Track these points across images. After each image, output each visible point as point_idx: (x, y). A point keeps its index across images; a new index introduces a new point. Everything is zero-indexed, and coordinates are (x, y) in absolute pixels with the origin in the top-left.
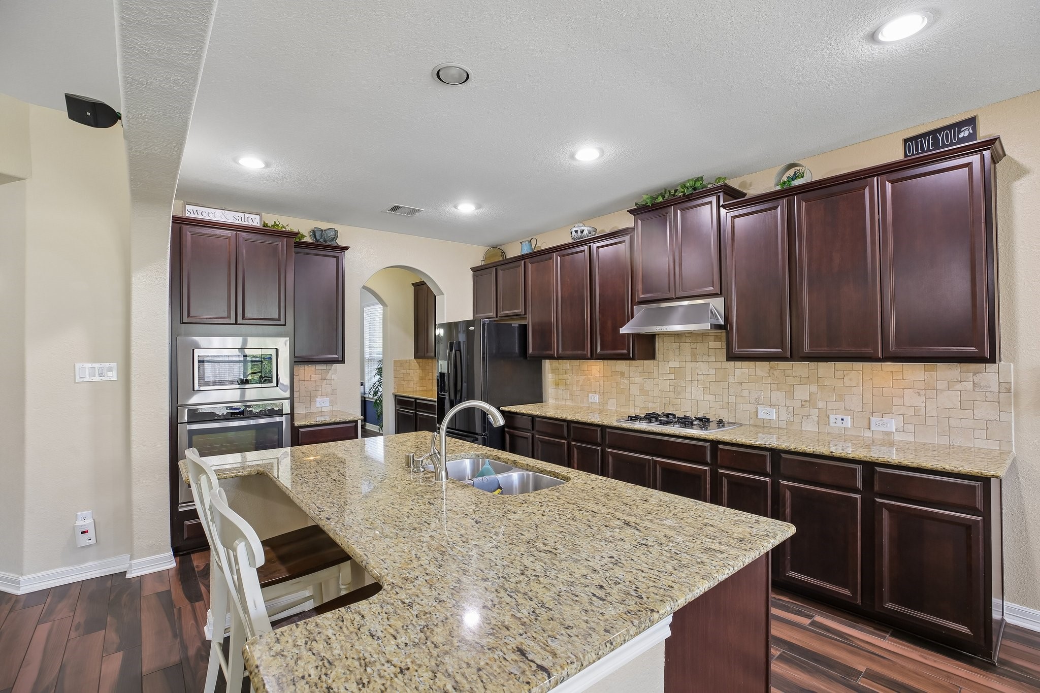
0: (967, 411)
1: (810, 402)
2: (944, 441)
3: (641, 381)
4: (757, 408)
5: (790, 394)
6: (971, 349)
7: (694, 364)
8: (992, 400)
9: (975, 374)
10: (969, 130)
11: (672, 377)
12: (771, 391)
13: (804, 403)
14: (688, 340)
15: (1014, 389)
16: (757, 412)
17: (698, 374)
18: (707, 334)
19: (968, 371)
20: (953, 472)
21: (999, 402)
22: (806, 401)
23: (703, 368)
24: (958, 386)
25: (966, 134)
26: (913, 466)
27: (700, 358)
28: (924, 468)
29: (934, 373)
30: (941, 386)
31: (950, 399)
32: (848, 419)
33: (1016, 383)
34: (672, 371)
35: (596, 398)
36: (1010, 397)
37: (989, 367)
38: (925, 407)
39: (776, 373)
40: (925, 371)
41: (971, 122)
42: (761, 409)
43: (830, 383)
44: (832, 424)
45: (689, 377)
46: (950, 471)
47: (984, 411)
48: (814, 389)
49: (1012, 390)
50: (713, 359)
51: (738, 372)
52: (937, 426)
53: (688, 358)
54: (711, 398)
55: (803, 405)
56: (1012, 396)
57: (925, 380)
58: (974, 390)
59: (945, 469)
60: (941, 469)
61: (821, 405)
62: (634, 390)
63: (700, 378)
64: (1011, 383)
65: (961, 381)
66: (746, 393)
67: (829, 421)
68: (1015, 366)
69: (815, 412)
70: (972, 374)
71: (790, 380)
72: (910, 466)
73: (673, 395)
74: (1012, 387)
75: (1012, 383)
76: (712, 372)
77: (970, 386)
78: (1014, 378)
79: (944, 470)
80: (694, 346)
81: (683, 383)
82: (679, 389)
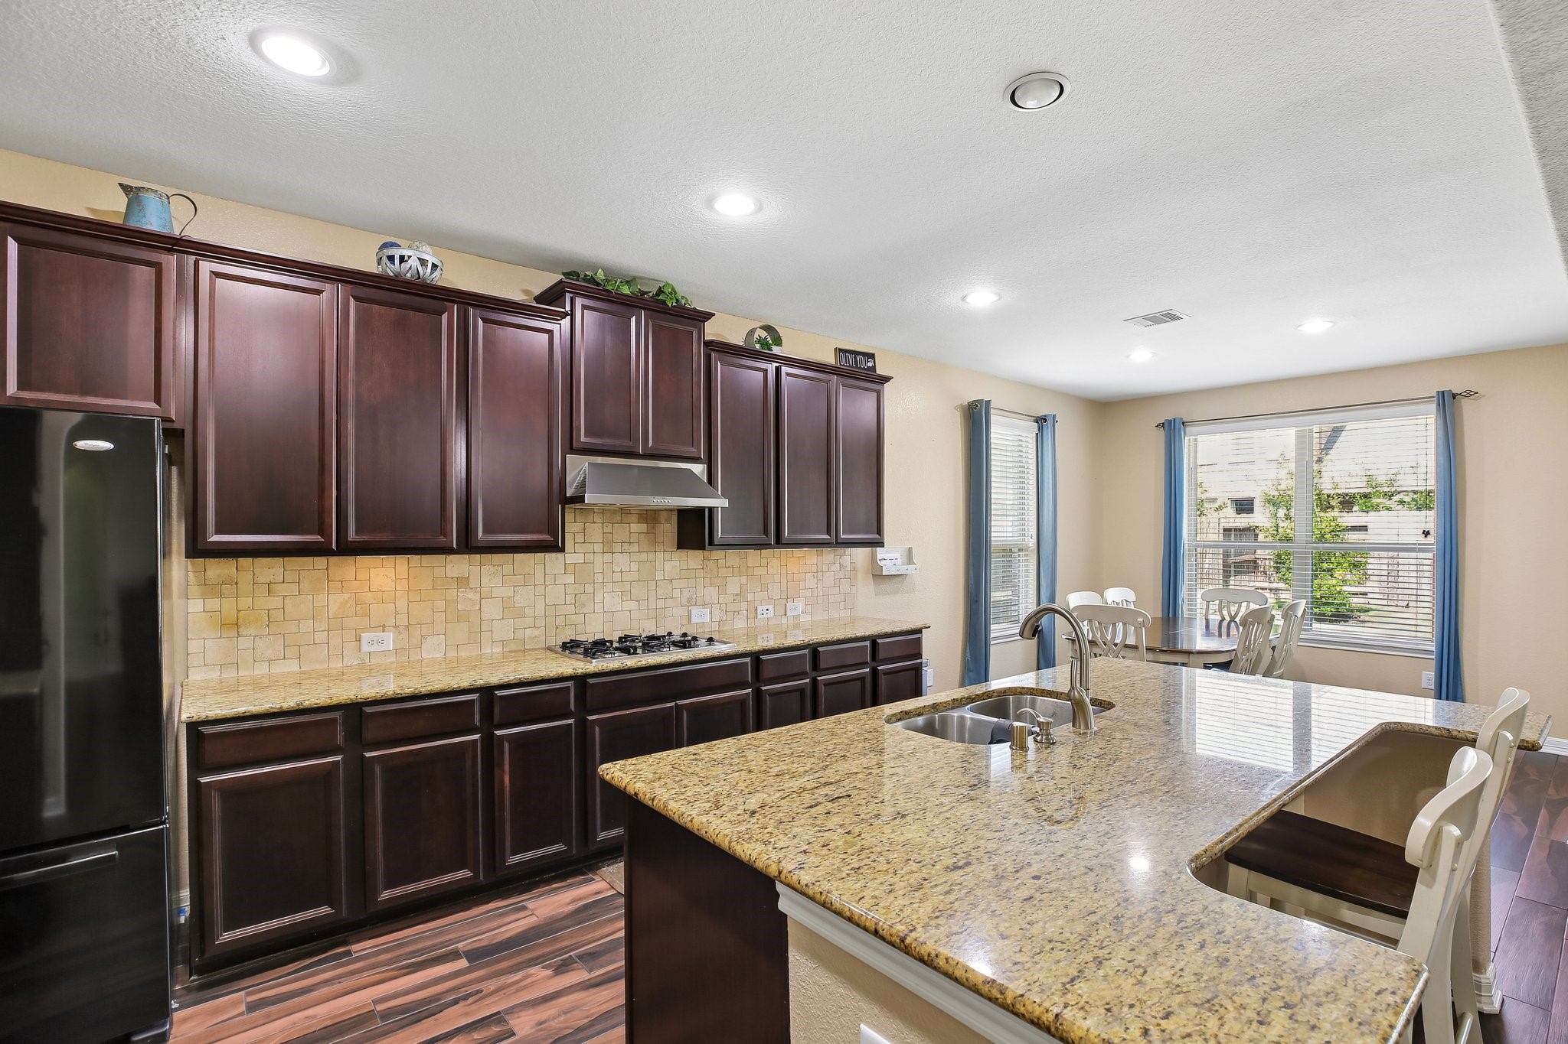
1: (740, 595)
3: (507, 592)
4: (690, 612)
5: (722, 590)
7: (608, 557)
10: (872, 362)
11: (570, 579)
12: (704, 587)
13: (735, 597)
14: (598, 519)
16: (689, 616)
17: (613, 572)
18: (628, 512)
22: (737, 595)
23: (621, 561)
27: (617, 547)
32: (771, 608)
34: (570, 569)
35: (389, 640)
39: (711, 564)
41: (872, 356)
42: (695, 611)
43: (758, 571)
44: (759, 616)
45: (599, 578)
48: (744, 579)
50: (635, 548)
51: (668, 565)
53: (598, 548)
54: (633, 605)
55: (734, 600)
61: (750, 597)
62: (491, 610)
63: (617, 577)
66: (677, 593)
67: (756, 614)
69: (744, 605)
71: (723, 572)
73: (572, 609)
76: (634, 567)
80: (608, 529)
81: (589, 588)
82: (583, 598)
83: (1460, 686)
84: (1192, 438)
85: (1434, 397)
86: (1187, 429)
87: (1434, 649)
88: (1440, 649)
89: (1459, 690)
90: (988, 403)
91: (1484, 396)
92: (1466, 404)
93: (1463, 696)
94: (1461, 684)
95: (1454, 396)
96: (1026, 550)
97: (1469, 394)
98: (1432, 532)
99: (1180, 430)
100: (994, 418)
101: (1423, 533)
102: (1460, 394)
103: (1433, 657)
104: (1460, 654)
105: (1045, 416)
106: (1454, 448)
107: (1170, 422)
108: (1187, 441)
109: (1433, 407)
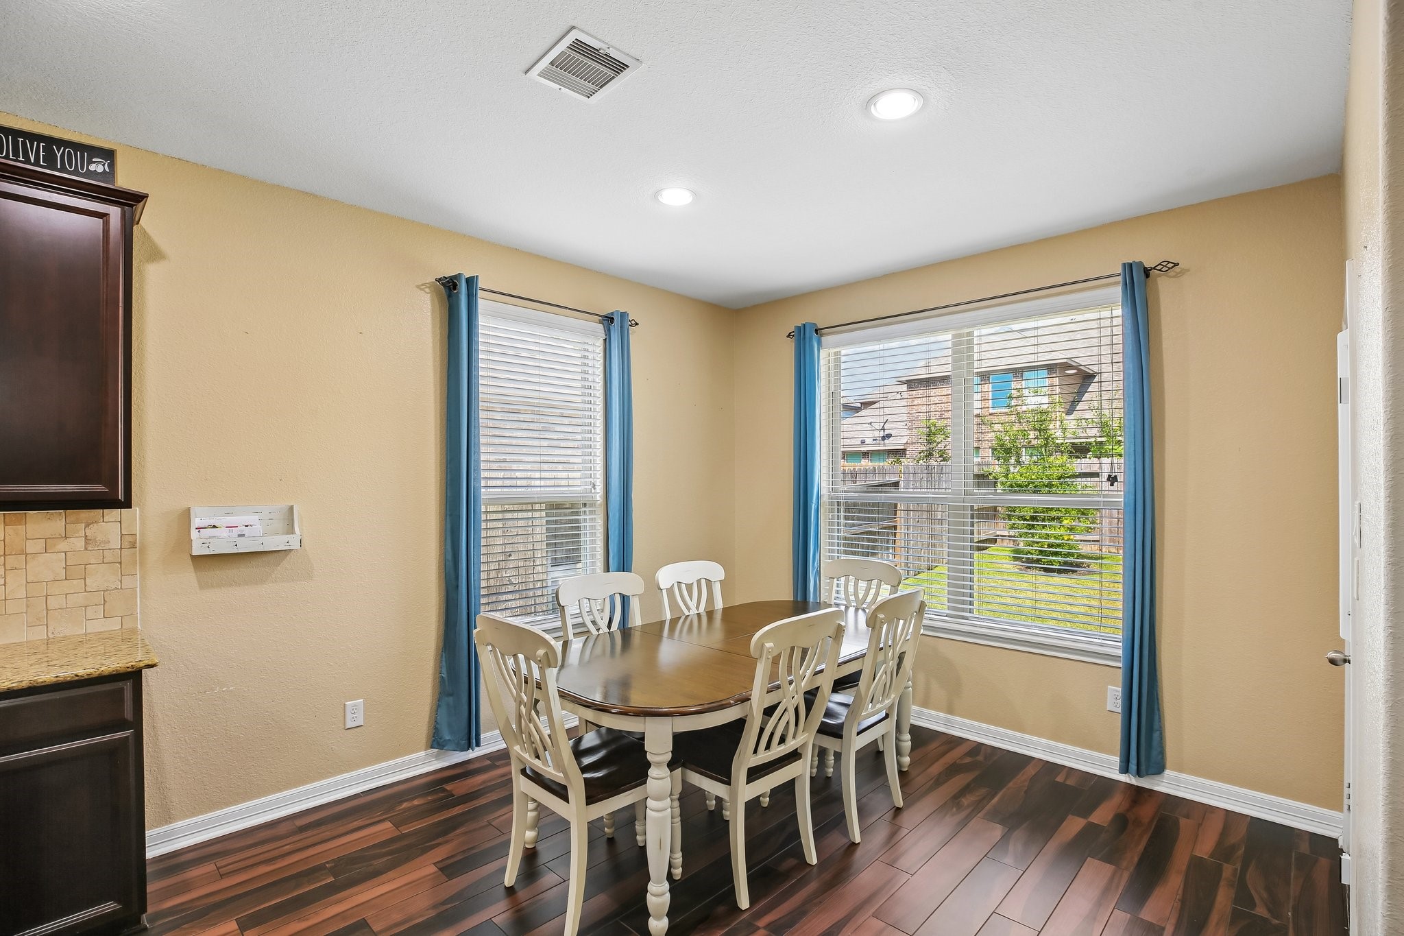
0: (75, 582)
2: (39, 634)
6: (99, 488)
8: (111, 560)
9: (87, 525)
10: (104, 165)
15: (140, 543)
19: (77, 521)
20: (91, 676)
21: (121, 563)
24: (63, 545)
25: (100, 169)
26: (20, 687)
28: (42, 684)
29: (21, 528)
30: (32, 547)
31: (48, 566)
33: (142, 534)
36: (135, 554)
37: (107, 515)
38: (5, 585)
40: (5, 524)
41: (108, 155)
46: (86, 677)
47: (101, 578)
49: (138, 544)
52: (26, 613)
56: (138, 552)
57: (4, 540)
58: (86, 549)
59: (77, 676)
60: (73, 677)
64: (136, 535)
65: (66, 537)
68: (141, 512)
70: (83, 525)
72: (15, 689)
74: (138, 540)
75: (138, 535)
77: (79, 543)
78: (140, 527)
79: (77, 678)
83: (1156, 712)
84: (832, 351)
85: (1118, 275)
86: (824, 339)
87: (1120, 652)
88: (1129, 657)
89: (1156, 718)
90: (471, 282)
91: (1188, 270)
92: (1164, 286)
93: (1161, 727)
94: (1159, 709)
95: (1147, 272)
96: (592, 505)
97: (1169, 267)
98: (1120, 478)
99: (811, 339)
100: (483, 304)
101: (1108, 479)
102: (1154, 268)
103: (1120, 665)
104: (1157, 662)
105: (612, 313)
106: (1148, 365)
107: (798, 328)
108: (824, 357)
109: (1117, 291)
